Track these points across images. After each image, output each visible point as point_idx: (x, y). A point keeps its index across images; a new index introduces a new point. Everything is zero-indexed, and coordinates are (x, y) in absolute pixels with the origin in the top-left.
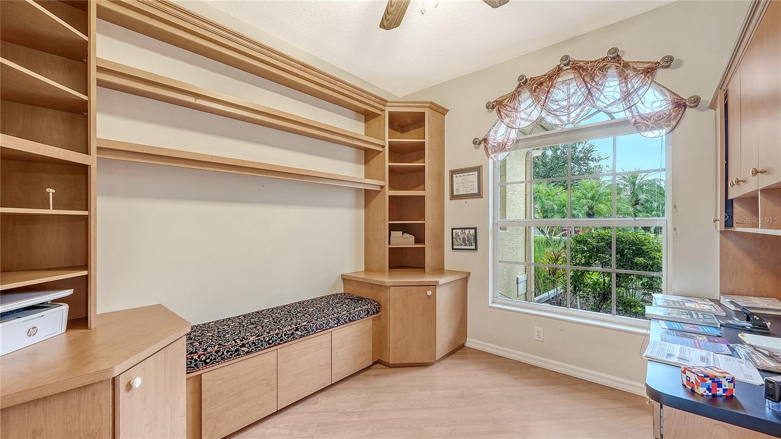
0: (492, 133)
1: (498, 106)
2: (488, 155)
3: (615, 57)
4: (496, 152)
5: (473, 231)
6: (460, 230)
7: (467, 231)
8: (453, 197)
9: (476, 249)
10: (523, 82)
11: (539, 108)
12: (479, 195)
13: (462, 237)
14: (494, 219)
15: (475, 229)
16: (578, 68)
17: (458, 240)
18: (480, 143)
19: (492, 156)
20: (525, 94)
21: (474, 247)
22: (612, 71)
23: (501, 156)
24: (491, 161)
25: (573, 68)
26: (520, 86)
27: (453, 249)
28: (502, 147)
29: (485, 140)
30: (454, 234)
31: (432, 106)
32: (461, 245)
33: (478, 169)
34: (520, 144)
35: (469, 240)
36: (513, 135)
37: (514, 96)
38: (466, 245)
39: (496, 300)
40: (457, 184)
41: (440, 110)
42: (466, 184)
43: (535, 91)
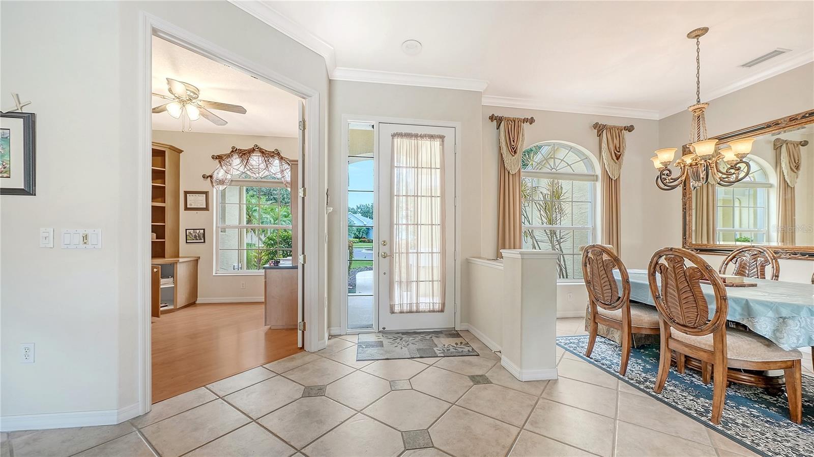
0: (215, 173)
1: (219, 158)
2: (213, 186)
3: (278, 154)
4: (218, 184)
5: (202, 231)
6: (192, 230)
7: (198, 231)
8: (186, 209)
9: (204, 242)
10: (234, 151)
11: (243, 166)
12: (207, 209)
13: (194, 234)
14: (217, 224)
15: (204, 229)
16: (263, 152)
17: (191, 236)
18: (207, 178)
19: (216, 187)
20: (236, 156)
21: (203, 241)
22: (276, 158)
23: (221, 188)
24: (214, 190)
25: (260, 151)
26: (232, 151)
27: (187, 242)
28: (222, 182)
29: (211, 177)
30: (188, 233)
31: (171, 148)
32: (193, 240)
33: (206, 193)
34: (233, 183)
35: (199, 236)
36: (229, 177)
37: (229, 156)
38: (197, 239)
39: (218, 272)
40: (190, 200)
41: (177, 150)
42: (196, 201)
43: (241, 157)
